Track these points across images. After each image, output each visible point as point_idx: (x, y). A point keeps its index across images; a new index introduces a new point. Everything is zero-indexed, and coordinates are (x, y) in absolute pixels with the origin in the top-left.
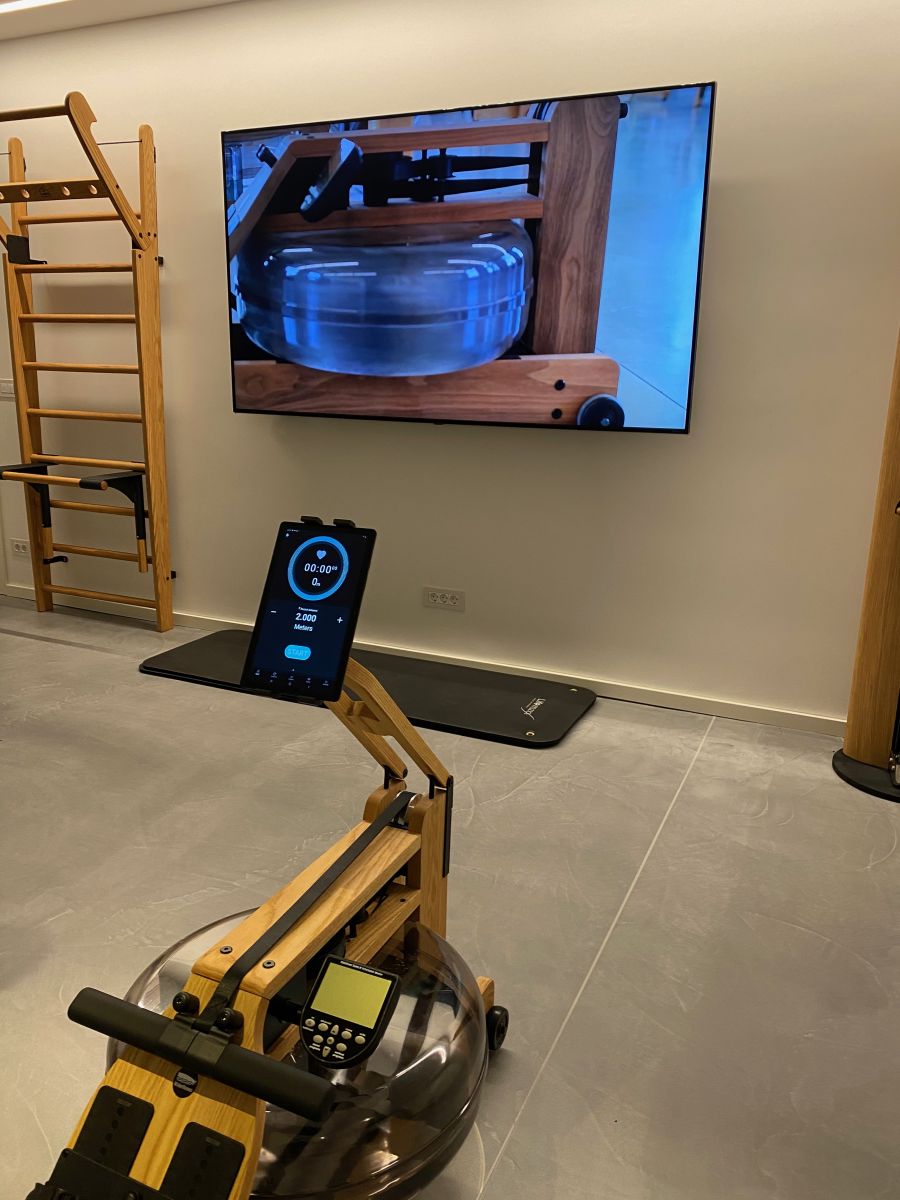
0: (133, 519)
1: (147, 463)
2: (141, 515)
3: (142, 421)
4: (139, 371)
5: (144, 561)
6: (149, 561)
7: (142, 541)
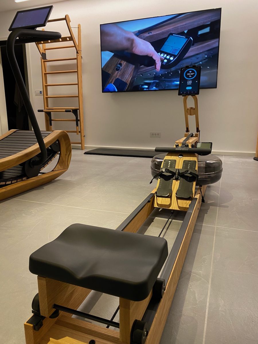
0: (76, 122)
1: (79, 107)
2: (77, 121)
3: (78, 97)
4: (78, 84)
5: (78, 132)
6: (79, 132)
7: (78, 127)
